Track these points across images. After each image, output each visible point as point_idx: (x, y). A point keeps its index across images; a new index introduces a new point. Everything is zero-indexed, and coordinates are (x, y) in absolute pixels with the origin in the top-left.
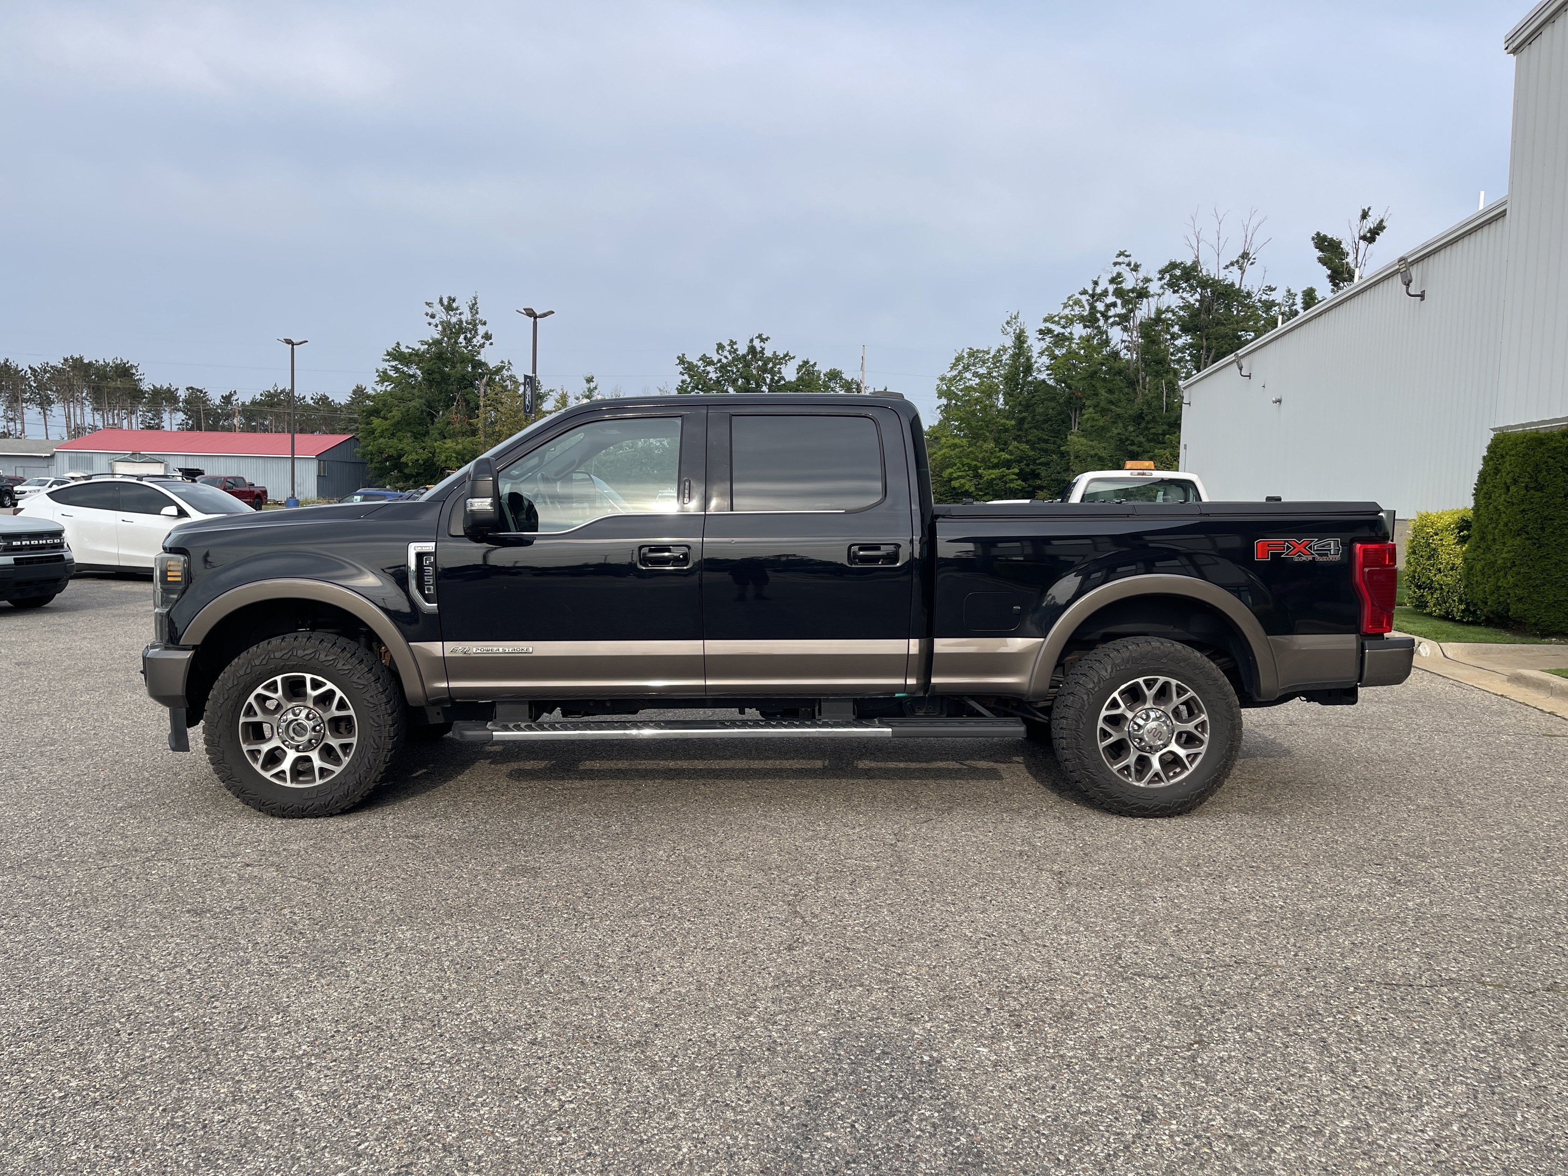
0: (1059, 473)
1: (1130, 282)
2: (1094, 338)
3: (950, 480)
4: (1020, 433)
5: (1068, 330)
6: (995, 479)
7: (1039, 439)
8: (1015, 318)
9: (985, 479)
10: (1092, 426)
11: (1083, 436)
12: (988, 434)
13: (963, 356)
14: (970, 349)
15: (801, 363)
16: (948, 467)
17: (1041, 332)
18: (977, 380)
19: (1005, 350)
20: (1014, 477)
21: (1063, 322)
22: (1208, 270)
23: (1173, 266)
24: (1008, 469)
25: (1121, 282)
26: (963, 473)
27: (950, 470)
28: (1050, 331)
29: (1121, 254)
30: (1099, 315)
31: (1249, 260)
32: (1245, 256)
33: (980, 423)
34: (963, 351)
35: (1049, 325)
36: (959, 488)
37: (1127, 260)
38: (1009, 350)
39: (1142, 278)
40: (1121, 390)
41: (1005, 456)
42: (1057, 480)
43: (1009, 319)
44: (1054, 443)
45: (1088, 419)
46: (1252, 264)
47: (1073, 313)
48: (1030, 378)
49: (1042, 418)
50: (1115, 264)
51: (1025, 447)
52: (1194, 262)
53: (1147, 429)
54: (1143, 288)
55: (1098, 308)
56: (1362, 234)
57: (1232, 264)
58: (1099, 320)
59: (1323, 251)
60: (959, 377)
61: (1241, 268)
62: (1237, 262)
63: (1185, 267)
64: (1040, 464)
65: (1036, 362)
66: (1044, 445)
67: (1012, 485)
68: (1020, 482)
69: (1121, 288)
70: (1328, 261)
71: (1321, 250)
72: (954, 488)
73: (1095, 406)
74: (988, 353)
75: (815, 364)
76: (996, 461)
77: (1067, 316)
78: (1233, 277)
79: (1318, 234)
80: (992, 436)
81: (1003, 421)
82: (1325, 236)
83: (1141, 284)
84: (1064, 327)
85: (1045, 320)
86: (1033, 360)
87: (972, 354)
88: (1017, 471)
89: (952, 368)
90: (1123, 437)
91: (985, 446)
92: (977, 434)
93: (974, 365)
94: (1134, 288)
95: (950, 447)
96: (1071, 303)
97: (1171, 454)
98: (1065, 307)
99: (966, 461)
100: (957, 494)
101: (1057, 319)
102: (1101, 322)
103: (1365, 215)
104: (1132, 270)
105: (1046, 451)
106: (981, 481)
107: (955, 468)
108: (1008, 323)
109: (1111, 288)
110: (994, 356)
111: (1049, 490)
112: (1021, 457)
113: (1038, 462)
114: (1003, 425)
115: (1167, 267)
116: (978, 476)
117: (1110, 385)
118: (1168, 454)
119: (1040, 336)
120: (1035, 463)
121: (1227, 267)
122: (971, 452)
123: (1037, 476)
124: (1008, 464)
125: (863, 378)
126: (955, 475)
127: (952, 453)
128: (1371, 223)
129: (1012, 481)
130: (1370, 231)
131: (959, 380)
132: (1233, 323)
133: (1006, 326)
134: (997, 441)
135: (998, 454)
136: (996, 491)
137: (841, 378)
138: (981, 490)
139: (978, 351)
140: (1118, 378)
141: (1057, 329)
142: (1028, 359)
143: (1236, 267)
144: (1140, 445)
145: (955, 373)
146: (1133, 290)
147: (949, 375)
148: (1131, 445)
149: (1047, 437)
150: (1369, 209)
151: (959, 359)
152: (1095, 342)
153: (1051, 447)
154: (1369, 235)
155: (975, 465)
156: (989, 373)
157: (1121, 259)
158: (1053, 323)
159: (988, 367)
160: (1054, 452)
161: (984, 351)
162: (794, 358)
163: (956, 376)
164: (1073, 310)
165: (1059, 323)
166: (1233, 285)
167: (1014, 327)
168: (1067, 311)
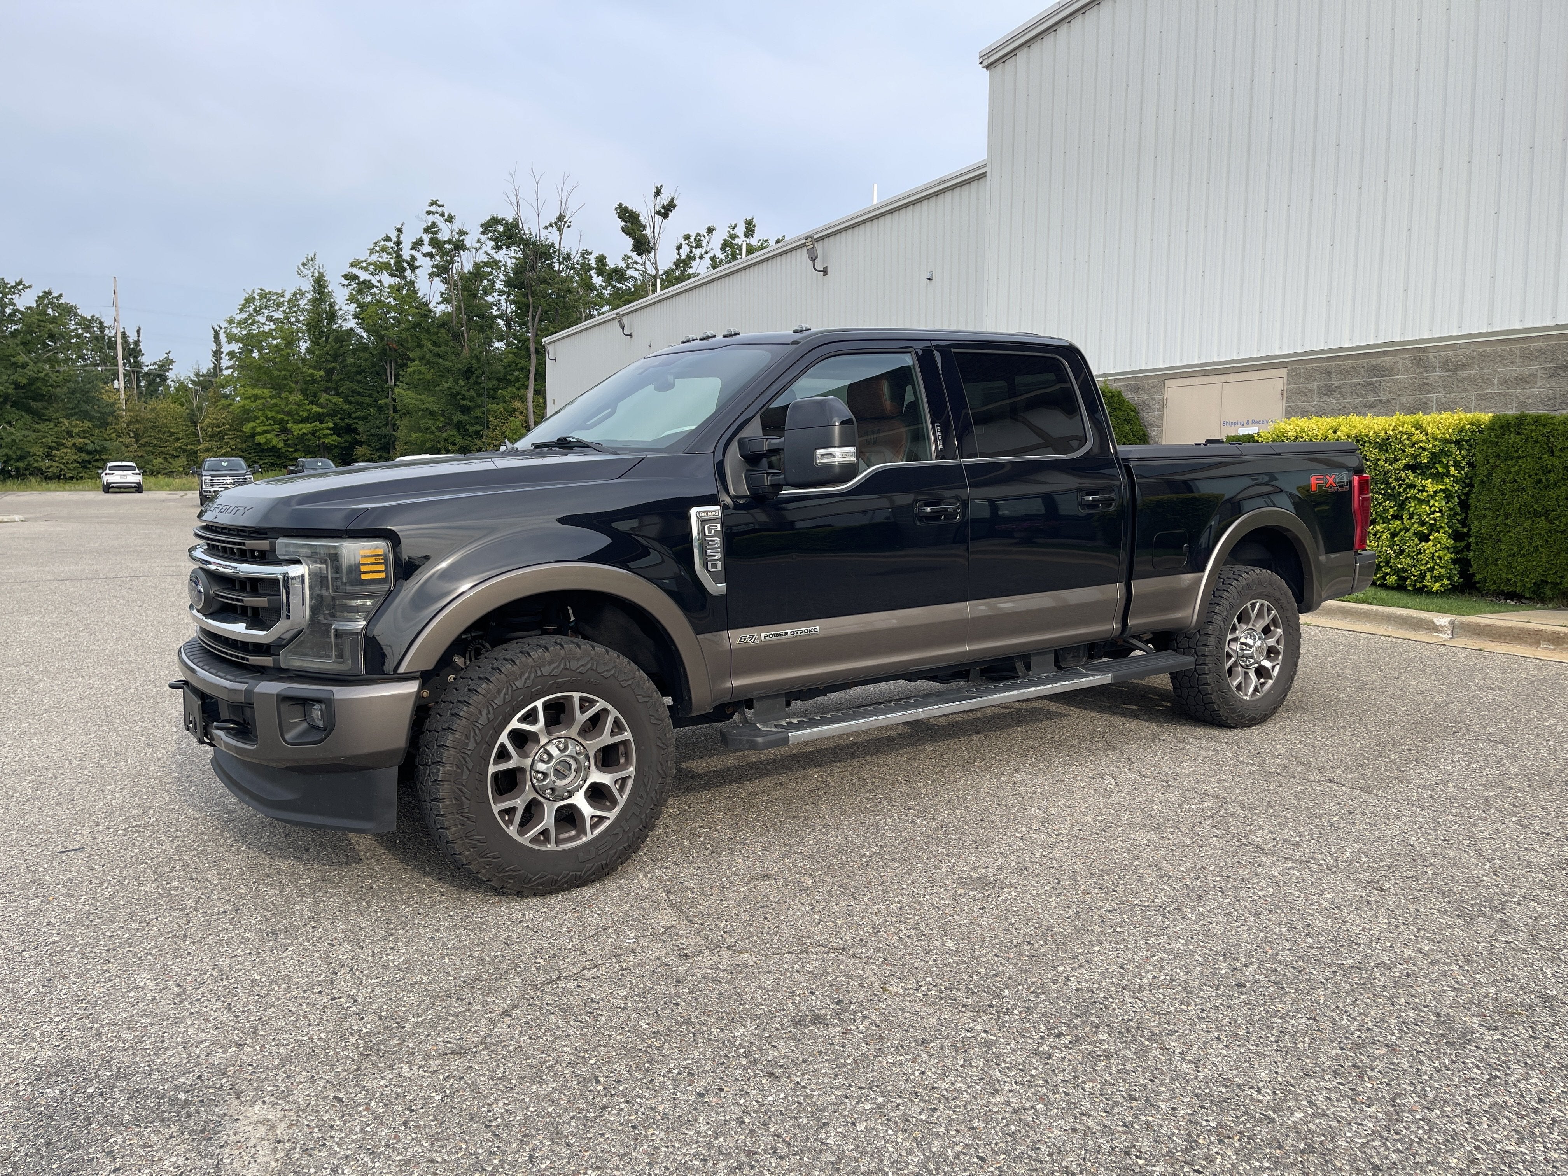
0: (379, 428)
1: (445, 233)
2: (403, 288)
3: (253, 435)
4: (329, 384)
5: (378, 277)
6: (307, 435)
7: (353, 392)
8: (312, 260)
9: (295, 434)
10: (420, 379)
11: (409, 389)
12: (293, 385)
13: (254, 298)
14: (262, 290)
15: (41, 294)
16: (248, 421)
17: (346, 277)
18: (273, 326)
19: (302, 294)
20: (329, 432)
21: (372, 268)
22: (529, 229)
23: (495, 221)
24: (321, 423)
25: (436, 233)
26: (269, 428)
27: (252, 424)
28: (356, 277)
29: (433, 203)
30: (405, 265)
31: (565, 222)
32: (561, 218)
33: (283, 373)
34: (253, 291)
35: (355, 271)
36: (265, 443)
37: (440, 210)
38: (307, 294)
39: (457, 230)
40: (446, 343)
41: (315, 409)
42: (377, 435)
43: (305, 260)
44: (370, 396)
45: (414, 372)
46: (568, 227)
47: (381, 260)
48: (334, 327)
49: (355, 370)
50: (429, 213)
51: (338, 400)
52: (515, 220)
53: (477, 383)
54: (459, 241)
55: (404, 257)
56: (658, 209)
57: (551, 225)
58: (406, 270)
59: (625, 221)
60: (250, 320)
61: (559, 230)
62: (556, 223)
63: (507, 223)
64: (356, 418)
65: (340, 309)
66: (358, 398)
67: (327, 441)
68: (335, 437)
69: (437, 238)
70: (631, 231)
71: (624, 220)
72: (259, 444)
73: (421, 359)
74: (283, 296)
75: (61, 295)
76: (305, 414)
77: (375, 262)
78: (552, 236)
79: (620, 205)
80: (299, 386)
81: (310, 371)
82: (626, 208)
83: (457, 236)
84: (372, 274)
85: (352, 265)
86: (337, 308)
87: (264, 295)
88: (331, 425)
89: (241, 310)
90: (454, 391)
91: (292, 398)
92: (278, 384)
93: (267, 308)
94: (449, 239)
95: (250, 398)
96: (378, 249)
97: (505, 409)
98: (372, 253)
99: (270, 414)
100: (263, 451)
101: (364, 264)
102: (408, 273)
103: (658, 192)
104: (446, 220)
105: (359, 404)
106: (290, 436)
107: (258, 421)
108: (304, 264)
109: (426, 238)
110: (290, 300)
111: (369, 445)
112: (334, 411)
113: (353, 415)
114: (312, 375)
115: (488, 222)
116: (284, 430)
117: (434, 338)
118: (502, 409)
119: (347, 282)
120: (350, 417)
121: (546, 228)
122: (276, 405)
123: (355, 431)
124: (320, 418)
125: (117, 315)
126: (258, 430)
127: (254, 405)
128: (664, 199)
129: (326, 436)
130: (664, 207)
131: (252, 324)
132: (558, 283)
133: (302, 268)
134: (304, 392)
135: (308, 407)
136: (309, 446)
137: (76, 314)
138: (289, 446)
139: (270, 293)
140: (443, 330)
141: (364, 276)
142: (331, 305)
143: (554, 228)
144: (472, 399)
145: (245, 315)
146: (449, 242)
147: (238, 317)
148: (463, 399)
149: (361, 390)
150: (661, 186)
151: (249, 300)
152: (404, 292)
153: (368, 400)
154: (663, 210)
155: (282, 419)
156: (287, 318)
157: (434, 208)
158: (361, 268)
159: (284, 312)
160: (370, 406)
161: (277, 294)
162: (30, 287)
163: (246, 320)
164: (380, 257)
165: (366, 269)
166: (553, 245)
167: (312, 269)
168: (374, 257)
